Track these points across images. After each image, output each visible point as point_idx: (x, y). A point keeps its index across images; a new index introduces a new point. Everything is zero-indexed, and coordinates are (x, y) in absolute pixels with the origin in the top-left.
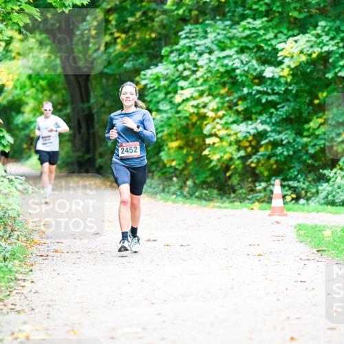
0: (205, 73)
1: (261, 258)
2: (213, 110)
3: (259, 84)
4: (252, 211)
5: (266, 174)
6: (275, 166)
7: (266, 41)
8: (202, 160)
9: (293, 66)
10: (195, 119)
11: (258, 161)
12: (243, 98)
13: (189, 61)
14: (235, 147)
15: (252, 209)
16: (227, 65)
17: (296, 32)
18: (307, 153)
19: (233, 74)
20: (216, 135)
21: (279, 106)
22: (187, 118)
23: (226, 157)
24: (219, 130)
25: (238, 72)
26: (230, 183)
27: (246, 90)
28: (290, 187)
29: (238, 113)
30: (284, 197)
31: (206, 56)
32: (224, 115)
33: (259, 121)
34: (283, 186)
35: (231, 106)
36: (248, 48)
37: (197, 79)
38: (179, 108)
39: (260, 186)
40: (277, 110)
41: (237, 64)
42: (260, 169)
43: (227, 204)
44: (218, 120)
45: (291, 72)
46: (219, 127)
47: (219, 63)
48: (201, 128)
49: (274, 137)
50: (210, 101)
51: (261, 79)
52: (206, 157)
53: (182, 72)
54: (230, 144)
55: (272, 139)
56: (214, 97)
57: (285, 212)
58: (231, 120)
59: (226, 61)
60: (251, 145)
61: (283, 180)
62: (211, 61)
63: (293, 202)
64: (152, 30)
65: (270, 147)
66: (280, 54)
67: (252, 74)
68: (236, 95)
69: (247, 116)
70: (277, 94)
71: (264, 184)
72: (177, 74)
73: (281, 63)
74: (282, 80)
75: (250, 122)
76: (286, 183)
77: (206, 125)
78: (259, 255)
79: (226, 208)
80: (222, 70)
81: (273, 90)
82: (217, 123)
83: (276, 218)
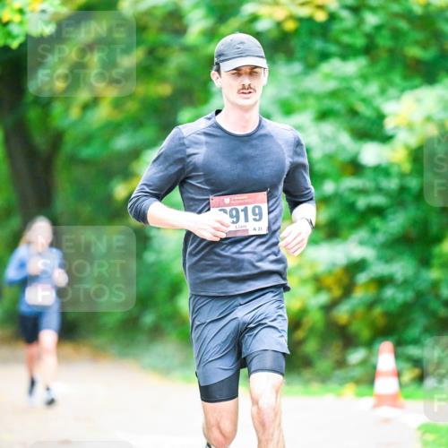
5: (365, 334)
9: (414, 141)
17: (417, 81)
18: (437, 296)
27: (329, 187)
36: (333, 112)
51: (355, 167)
57: (402, 400)
71: (361, 353)
74: (394, 170)
83: (386, 411)
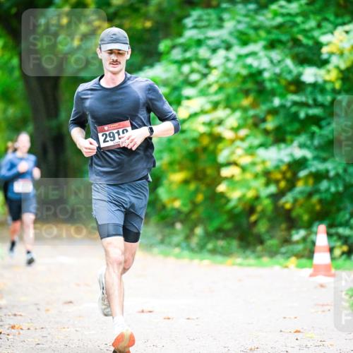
0: (221, 77)
1: (299, 336)
2: (232, 129)
3: (296, 92)
4: (286, 270)
5: (306, 217)
6: (318, 208)
7: (305, 32)
8: (216, 199)
9: (343, 66)
10: (206, 141)
11: (295, 200)
12: (274, 112)
13: (198, 60)
14: (262, 180)
15: (286, 267)
16: (250, 66)
17: (347, 18)
19: (259, 79)
20: (235, 164)
21: (323, 123)
22: (195, 140)
23: (250, 194)
24: (240, 156)
25: (266, 75)
26: (255, 230)
27: (277, 102)
28: (340, 237)
29: (266, 132)
30: (331, 250)
31: (222, 53)
32: (247, 136)
33: (296, 143)
34: (329, 235)
35: (257, 123)
36: (280, 42)
37: (209, 86)
38: (185, 126)
39: (298, 235)
40: (320, 127)
41: (265, 64)
42: (298, 211)
43: (252, 261)
44: (238, 143)
45: (341, 76)
46: (239, 152)
47: (240, 63)
48: (214, 154)
49: (316, 166)
50: (228, 116)
51: (298, 85)
52: (222, 195)
53: (187, 76)
54: (256, 176)
55: (313, 169)
56: (234, 110)
57: (333, 271)
58: (256, 142)
59: (249, 61)
60: (284, 178)
61: (330, 226)
62: (228, 59)
63: (344, 257)
64: (146, 17)
65: (311, 181)
66: (325, 50)
67: (286, 79)
68: (264, 108)
69: (279, 137)
70: (322, 105)
71: (302, 233)
72: (181, 78)
73: (326, 62)
74: (328, 87)
75: (283, 146)
76: (333, 231)
77: (221, 150)
78: (297, 332)
79: (249, 265)
80: (244, 72)
81: (315, 100)
82: (238, 147)
83: (321, 279)
